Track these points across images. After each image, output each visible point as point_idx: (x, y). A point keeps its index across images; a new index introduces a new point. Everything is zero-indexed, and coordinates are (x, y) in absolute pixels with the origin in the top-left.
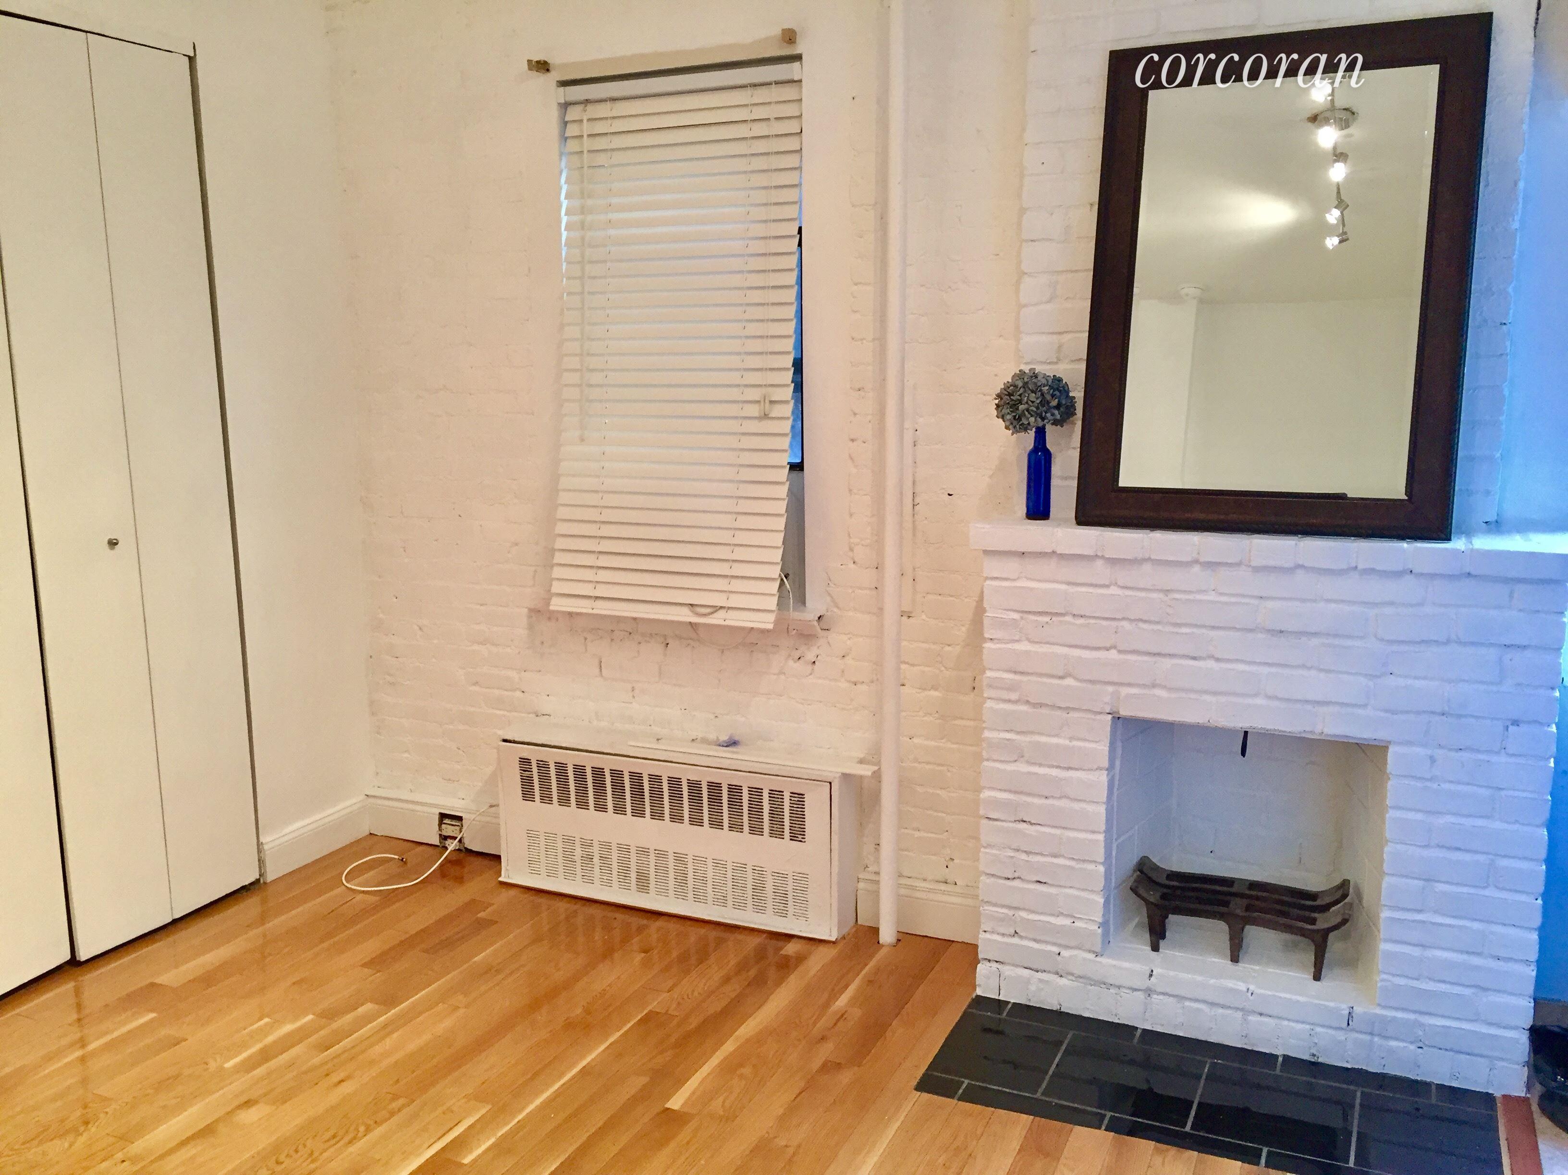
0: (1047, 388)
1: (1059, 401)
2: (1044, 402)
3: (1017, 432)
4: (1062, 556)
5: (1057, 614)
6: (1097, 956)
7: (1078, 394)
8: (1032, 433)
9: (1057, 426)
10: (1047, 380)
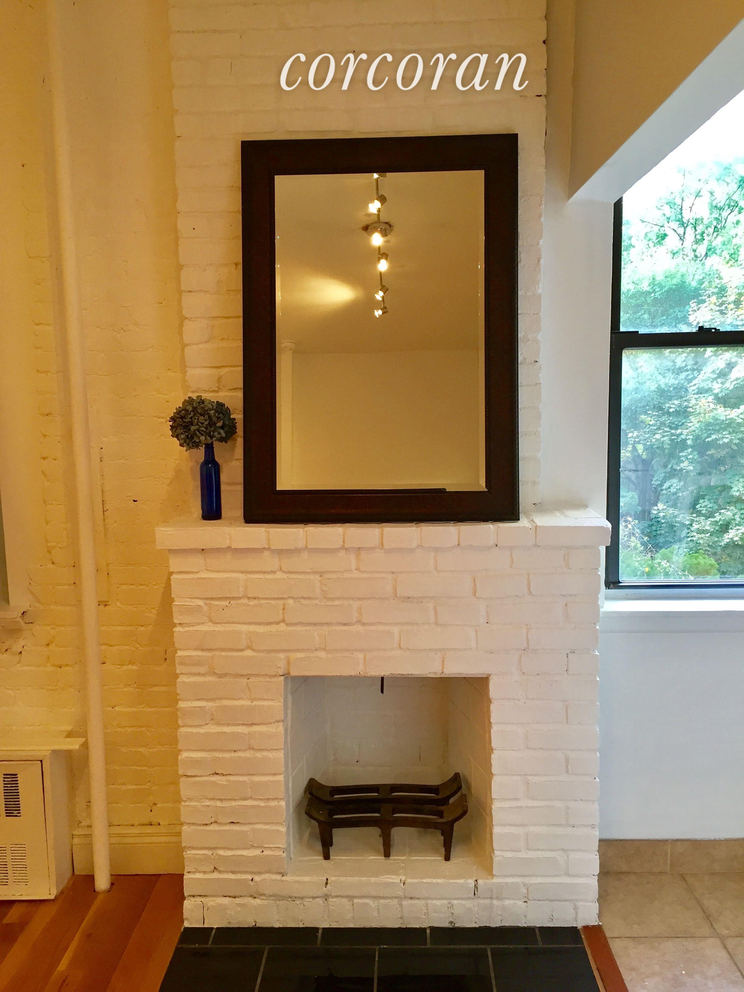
0: (213, 412)
1: (223, 422)
2: (212, 424)
3: (190, 448)
4: (236, 551)
5: (234, 598)
6: (283, 876)
7: (238, 416)
8: (202, 449)
9: (222, 442)
10: (212, 405)
